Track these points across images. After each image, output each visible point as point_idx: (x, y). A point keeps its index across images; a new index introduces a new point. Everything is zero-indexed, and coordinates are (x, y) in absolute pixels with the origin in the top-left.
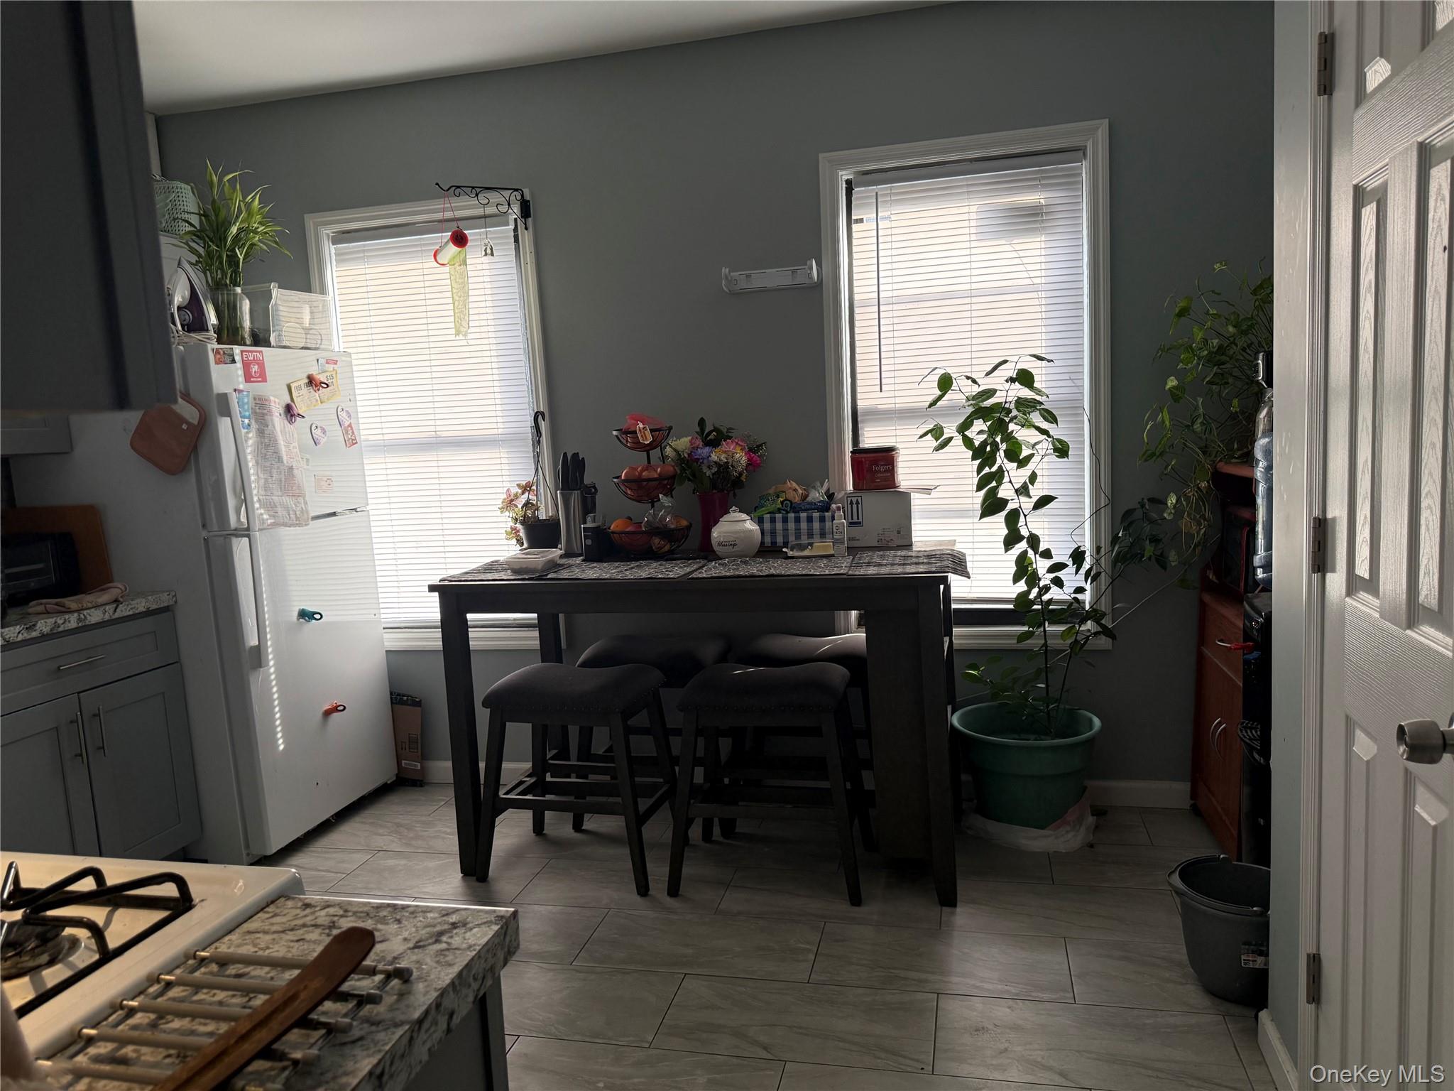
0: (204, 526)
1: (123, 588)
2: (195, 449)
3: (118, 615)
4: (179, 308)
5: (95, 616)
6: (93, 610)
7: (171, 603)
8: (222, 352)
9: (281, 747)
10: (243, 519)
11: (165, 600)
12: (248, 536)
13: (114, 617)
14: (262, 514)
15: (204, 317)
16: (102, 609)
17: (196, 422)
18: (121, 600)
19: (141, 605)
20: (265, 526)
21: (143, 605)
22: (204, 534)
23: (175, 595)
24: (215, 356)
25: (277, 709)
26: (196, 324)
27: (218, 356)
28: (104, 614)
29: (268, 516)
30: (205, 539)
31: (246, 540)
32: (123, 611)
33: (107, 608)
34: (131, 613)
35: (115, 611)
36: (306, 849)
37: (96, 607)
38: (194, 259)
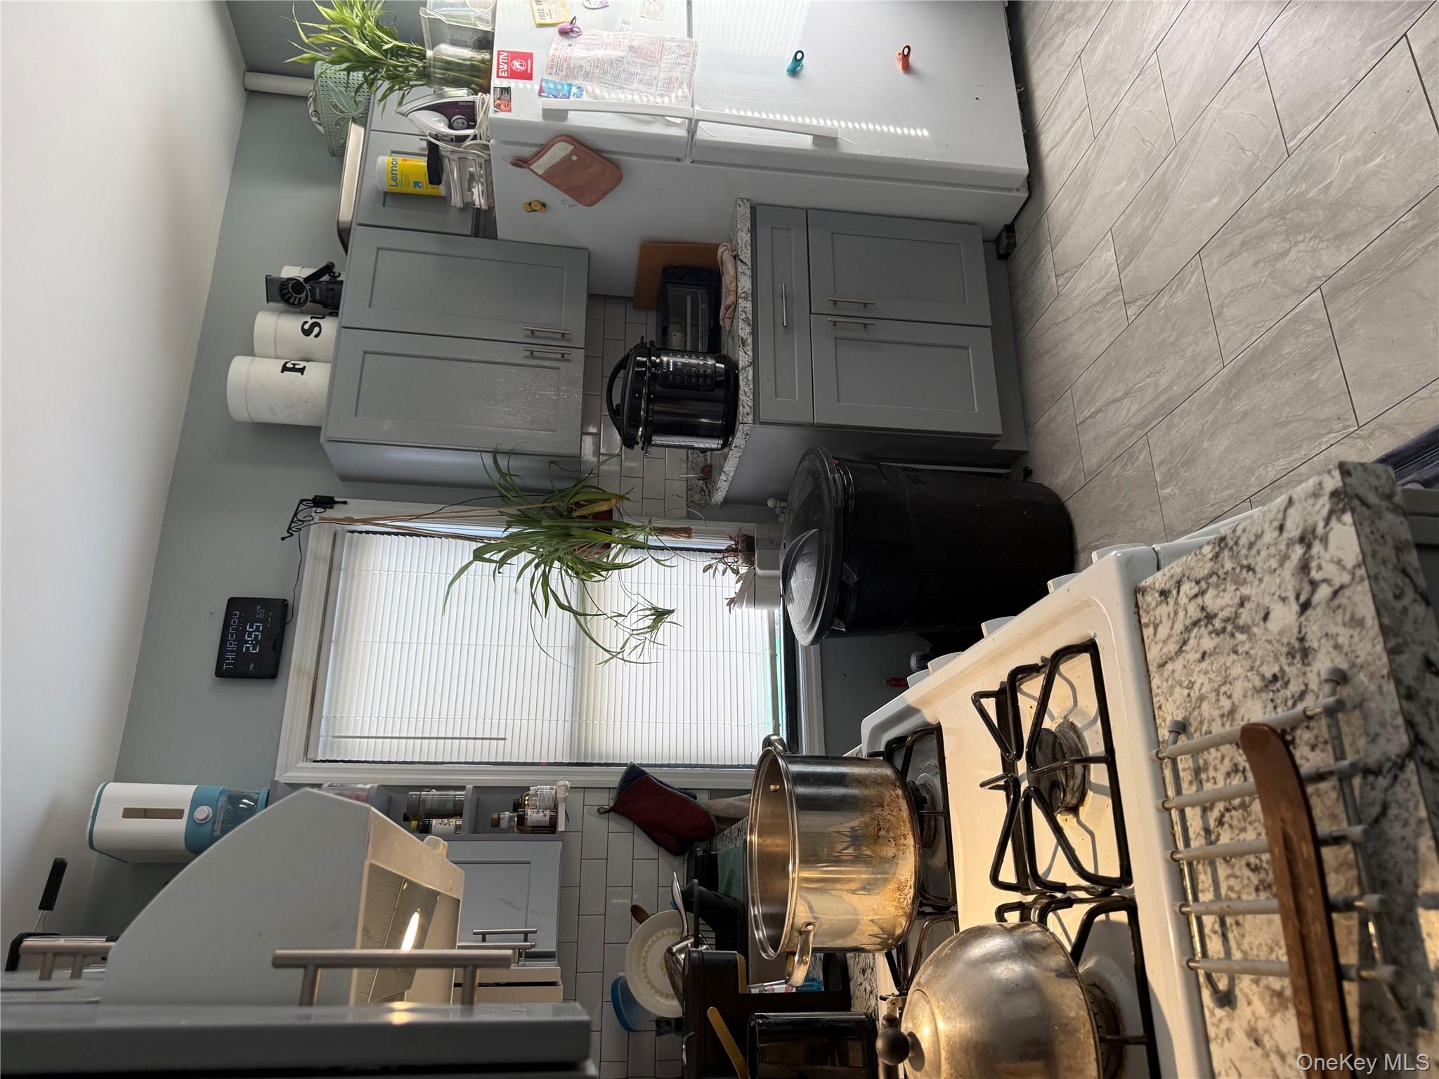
0: (678, 160)
1: (725, 248)
2: (598, 152)
3: (748, 261)
4: (451, 127)
5: (745, 284)
6: (739, 284)
7: (748, 205)
8: (498, 102)
9: (926, 133)
10: (679, 121)
11: (744, 211)
12: (697, 121)
13: (750, 266)
14: (677, 97)
15: (460, 104)
16: (740, 276)
17: (571, 147)
18: (735, 253)
19: (744, 237)
20: (689, 96)
21: (744, 234)
22: (687, 162)
23: (742, 199)
24: (502, 111)
25: (885, 128)
26: (467, 113)
27: (502, 107)
28: (745, 274)
29: (680, 90)
30: (692, 162)
31: (700, 123)
32: (746, 255)
33: (740, 270)
34: (749, 248)
35: (745, 263)
36: (1039, 130)
37: (737, 279)
38: (396, 95)
